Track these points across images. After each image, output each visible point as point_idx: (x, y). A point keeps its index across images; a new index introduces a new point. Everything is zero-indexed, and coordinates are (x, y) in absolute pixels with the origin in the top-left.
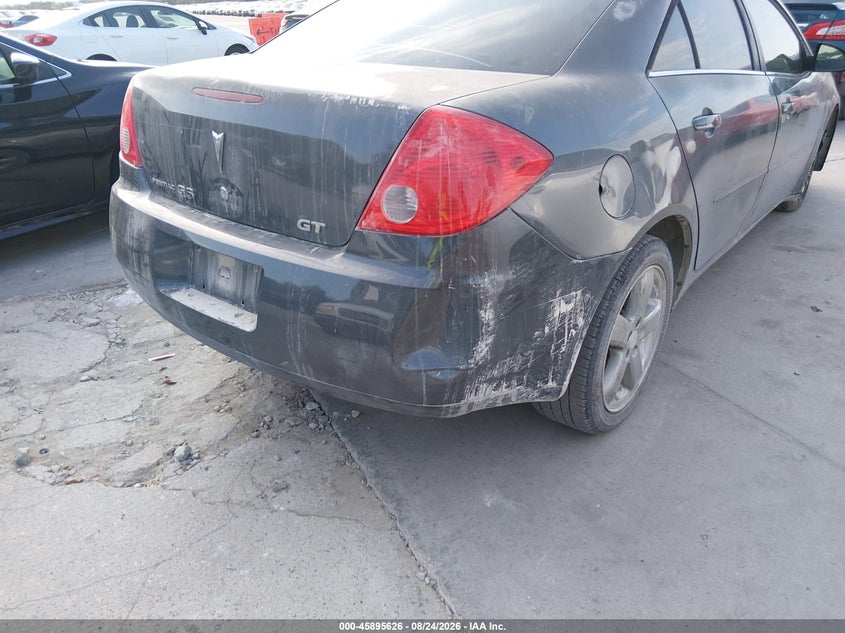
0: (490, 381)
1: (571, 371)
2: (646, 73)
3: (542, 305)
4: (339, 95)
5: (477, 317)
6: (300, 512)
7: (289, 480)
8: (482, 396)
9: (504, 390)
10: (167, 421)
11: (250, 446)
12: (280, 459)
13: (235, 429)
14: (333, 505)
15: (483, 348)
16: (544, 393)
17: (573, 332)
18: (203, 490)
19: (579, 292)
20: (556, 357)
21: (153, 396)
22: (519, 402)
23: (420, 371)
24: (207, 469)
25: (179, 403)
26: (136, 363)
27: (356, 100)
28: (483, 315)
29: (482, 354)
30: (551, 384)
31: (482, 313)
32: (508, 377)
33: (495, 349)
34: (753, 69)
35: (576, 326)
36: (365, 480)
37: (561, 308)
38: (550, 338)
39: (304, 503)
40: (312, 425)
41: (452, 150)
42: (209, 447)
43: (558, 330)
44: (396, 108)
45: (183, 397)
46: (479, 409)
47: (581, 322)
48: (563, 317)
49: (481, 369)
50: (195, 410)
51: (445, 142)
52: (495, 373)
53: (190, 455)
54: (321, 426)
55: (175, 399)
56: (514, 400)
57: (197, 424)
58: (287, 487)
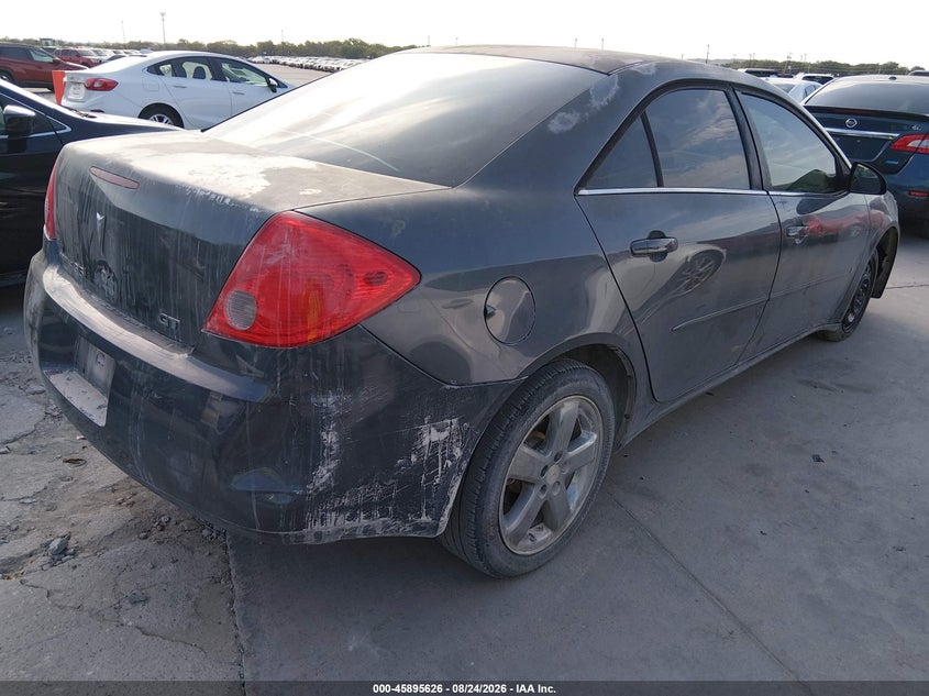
0: (341, 510)
1: (450, 505)
2: (577, 189)
3: (405, 431)
4: (202, 190)
5: (319, 439)
6: (149, 631)
7: (152, 592)
8: (333, 525)
9: (362, 521)
10: (64, 508)
11: (132, 547)
12: (154, 567)
13: (125, 528)
14: (185, 627)
15: (324, 474)
16: (417, 527)
17: (450, 463)
18: (59, 591)
19: (455, 421)
20: (429, 489)
21: (62, 479)
22: (388, 535)
23: (250, 493)
24: (75, 567)
25: (83, 490)
26: (61, 440)
27: (214, 196)
28: (325, 437)
29: (323, 480)
30: (424, 518)
31: (324, 434)
32: (367, 507)
33: (339, 474)
34: (751, 188)
35: (451, 457)
36: (232, 603)
37: (431, 435)
38: (419, 467)
39: (156, 621)
40: (205, 532)
41: (294, 258)
42: (90, 543)
43: (428, 461)
44: (249, 209)
45: (92, 483)
46: (333, 540)
47: (458, 453)
48: (434, 445)
49: (322, 497)
50: (98, 499)
51: (288, 250)
52: (346, 501)
53: (66, 549)
54: (214, 535)
55: (83, 484)
56: (380, 532)
57: (90, 516)
58: (146, 600)
